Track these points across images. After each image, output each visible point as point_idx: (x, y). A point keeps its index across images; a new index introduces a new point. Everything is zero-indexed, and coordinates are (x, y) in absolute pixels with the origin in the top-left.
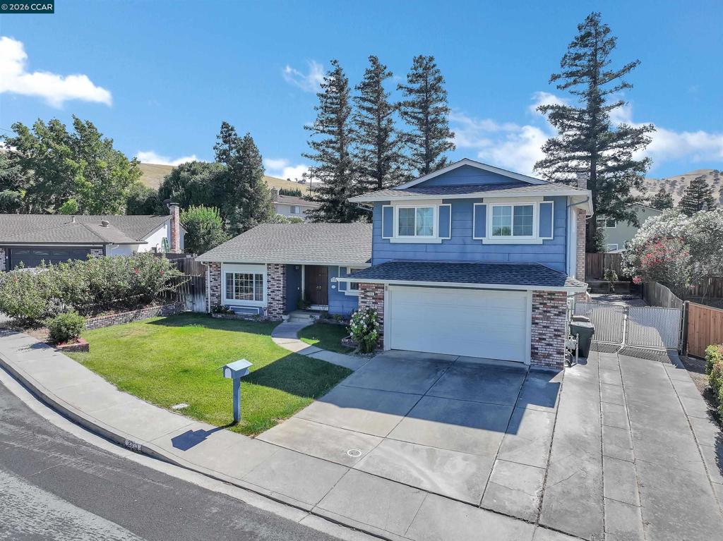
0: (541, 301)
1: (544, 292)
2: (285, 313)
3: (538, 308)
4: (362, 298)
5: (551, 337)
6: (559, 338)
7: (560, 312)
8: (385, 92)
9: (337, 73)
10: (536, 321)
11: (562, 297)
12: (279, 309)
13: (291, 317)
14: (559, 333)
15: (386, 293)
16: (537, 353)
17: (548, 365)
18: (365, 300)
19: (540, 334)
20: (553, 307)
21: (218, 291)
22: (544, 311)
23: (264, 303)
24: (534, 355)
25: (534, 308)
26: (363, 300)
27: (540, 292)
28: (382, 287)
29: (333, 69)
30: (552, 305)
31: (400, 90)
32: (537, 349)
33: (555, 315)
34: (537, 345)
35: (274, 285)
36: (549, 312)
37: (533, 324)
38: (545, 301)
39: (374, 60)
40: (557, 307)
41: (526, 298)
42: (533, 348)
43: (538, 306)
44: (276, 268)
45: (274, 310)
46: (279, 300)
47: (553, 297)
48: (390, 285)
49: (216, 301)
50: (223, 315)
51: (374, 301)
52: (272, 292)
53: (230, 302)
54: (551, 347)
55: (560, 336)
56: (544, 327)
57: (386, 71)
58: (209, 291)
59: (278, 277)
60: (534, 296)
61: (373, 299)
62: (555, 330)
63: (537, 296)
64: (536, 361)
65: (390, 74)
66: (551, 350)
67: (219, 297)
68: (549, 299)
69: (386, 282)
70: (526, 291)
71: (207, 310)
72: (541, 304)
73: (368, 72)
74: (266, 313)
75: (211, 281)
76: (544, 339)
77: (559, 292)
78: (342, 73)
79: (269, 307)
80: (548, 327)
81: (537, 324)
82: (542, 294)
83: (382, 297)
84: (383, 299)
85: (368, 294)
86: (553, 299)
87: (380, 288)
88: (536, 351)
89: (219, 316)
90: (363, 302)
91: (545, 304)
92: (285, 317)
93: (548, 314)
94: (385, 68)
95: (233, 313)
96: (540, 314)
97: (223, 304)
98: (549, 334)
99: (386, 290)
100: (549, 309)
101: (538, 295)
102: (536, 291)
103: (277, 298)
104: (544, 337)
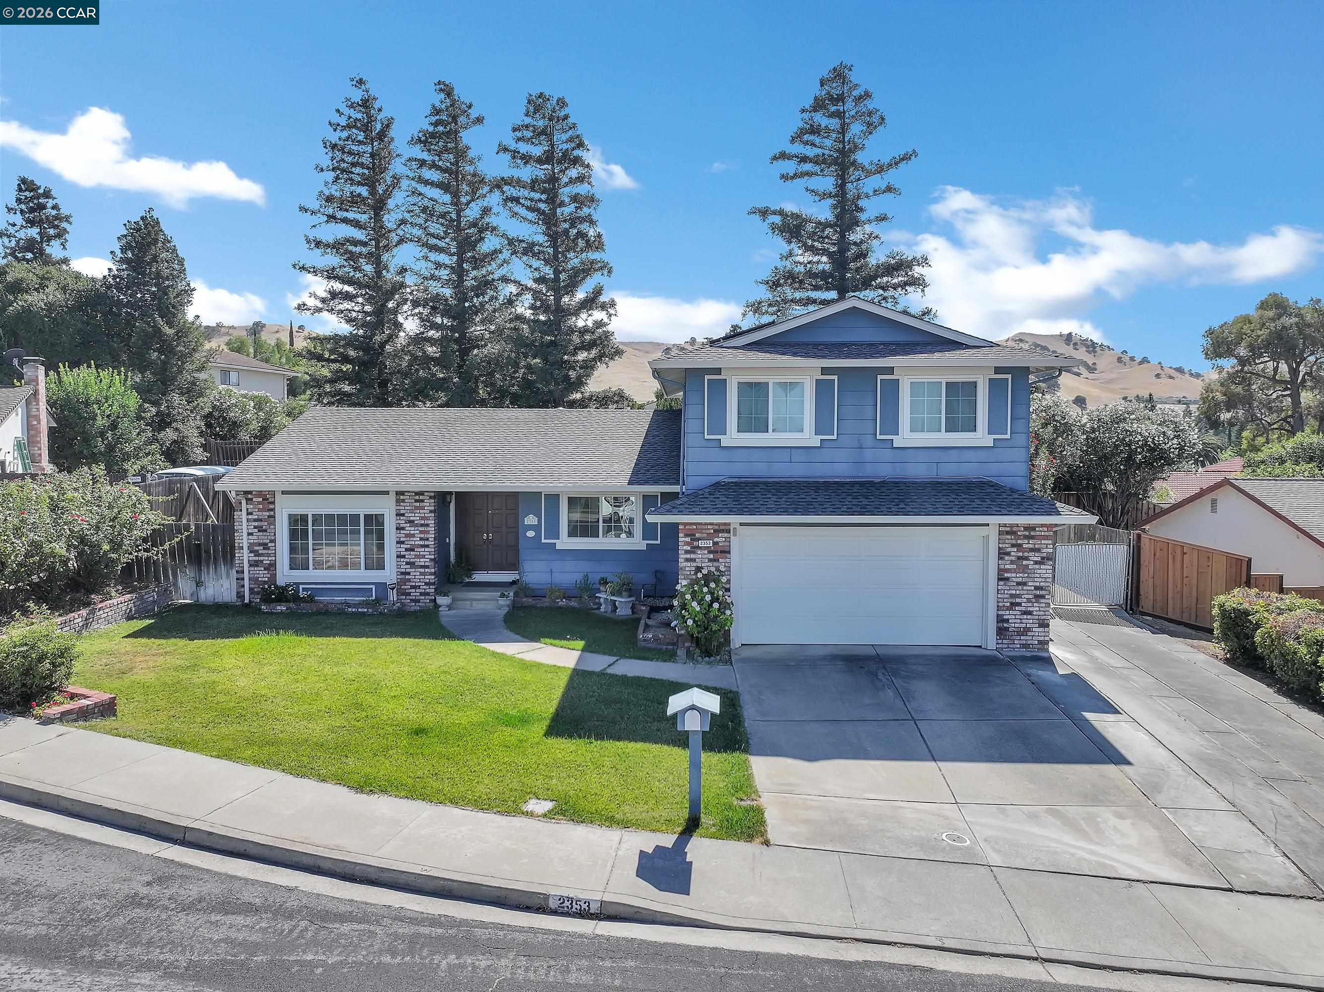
0: (1014, 542)
1: (1017, 525)
2: (439, 592)
3: (1008, 554)
4: (687, 552)
5: (1029, 600)
6: (1043, 601)
7: (1043, 558)
8: (471, 154)
9: (366, 104)
10: (1006, 575)
11: (1047, 534)
12: (426, 584)
13: (453, 600)
14: (1043, 592)
15: (735, 542)
16: (1007, 629)
17: (1025, 646)
18: (693, 556)
19: (1012, 596)
20: (1032, 550)
21: (269, 555)
22: (1019, 558)
23: (389, 574)
24: (1002, 631)
25: (1002, 554)
26: (688, 556)
27: (1011, 526)
28: (724, 529)
29: (357, 96)
30: (1031, 546)
31: (501, 154)
32: (1007, 621)
33: (1036, 563)
34: (1007, 615)
35: (413, 536)
36: (1027, 559)
37: (999, 579)
38: (1019, 542)
39: (447, 90)
40: (1038, 550)
41: (986, 538)
42: (1000, 619)
43: (1009, 550)
44: (416, 501)
45: (412, 587)
46: (427, 567)
47: (1032, 533)
48: (741, 524)
49: (262, 575)
50: (291, 605)
51: (711, 556)
52: (407, 550)
53: (299, 576)
54: (1029, 617)
55: (1043, 597)
56: (1018, 584)
57: (474, 113)
58: (244, 556)
59: (422, 518)
60: (1000, 533)
61: (710, 552)
62: (1036, 588)
63: (1007, 533)
64: (1005, 641)
65: (479, 120)
66: (1029, 621)
67: (271, 567)
68: (1026, 537)
69: (734, 520)
70: (988, 525)
71: (240, 596)
72: (1013, 546)
73: (437, 111)
74: (393, 596)
75: (249, 534)
76: (1019, 604)
77: (1042, 526)
78: (377, 105)
79: (400, 584)
80: (1025, 584)
81: (1007, 579)
82: (1015, 529)
83: (727, 549)
84: (729, 552)
85: (701, 543)
86: (1032, 537)
87: (723, 531)
88: (1005, 625)
89: (281, 608)
90: (687, 560)
91: (1020, 545)
92: (442, 600)
93: (1025, 562)
94: (470, 107)
95: (310, 599)
96: (1012, 562)
97: (281, 581)
98: (1026, 594)
99: (735, 535)
100: (1026, 554)
101: (1009, 531)
102: (1005, 525)
103: (422, 562)
104: (1018, 600)
